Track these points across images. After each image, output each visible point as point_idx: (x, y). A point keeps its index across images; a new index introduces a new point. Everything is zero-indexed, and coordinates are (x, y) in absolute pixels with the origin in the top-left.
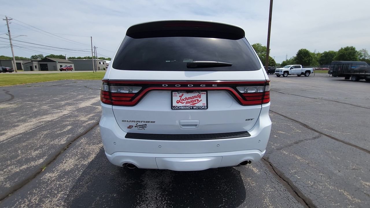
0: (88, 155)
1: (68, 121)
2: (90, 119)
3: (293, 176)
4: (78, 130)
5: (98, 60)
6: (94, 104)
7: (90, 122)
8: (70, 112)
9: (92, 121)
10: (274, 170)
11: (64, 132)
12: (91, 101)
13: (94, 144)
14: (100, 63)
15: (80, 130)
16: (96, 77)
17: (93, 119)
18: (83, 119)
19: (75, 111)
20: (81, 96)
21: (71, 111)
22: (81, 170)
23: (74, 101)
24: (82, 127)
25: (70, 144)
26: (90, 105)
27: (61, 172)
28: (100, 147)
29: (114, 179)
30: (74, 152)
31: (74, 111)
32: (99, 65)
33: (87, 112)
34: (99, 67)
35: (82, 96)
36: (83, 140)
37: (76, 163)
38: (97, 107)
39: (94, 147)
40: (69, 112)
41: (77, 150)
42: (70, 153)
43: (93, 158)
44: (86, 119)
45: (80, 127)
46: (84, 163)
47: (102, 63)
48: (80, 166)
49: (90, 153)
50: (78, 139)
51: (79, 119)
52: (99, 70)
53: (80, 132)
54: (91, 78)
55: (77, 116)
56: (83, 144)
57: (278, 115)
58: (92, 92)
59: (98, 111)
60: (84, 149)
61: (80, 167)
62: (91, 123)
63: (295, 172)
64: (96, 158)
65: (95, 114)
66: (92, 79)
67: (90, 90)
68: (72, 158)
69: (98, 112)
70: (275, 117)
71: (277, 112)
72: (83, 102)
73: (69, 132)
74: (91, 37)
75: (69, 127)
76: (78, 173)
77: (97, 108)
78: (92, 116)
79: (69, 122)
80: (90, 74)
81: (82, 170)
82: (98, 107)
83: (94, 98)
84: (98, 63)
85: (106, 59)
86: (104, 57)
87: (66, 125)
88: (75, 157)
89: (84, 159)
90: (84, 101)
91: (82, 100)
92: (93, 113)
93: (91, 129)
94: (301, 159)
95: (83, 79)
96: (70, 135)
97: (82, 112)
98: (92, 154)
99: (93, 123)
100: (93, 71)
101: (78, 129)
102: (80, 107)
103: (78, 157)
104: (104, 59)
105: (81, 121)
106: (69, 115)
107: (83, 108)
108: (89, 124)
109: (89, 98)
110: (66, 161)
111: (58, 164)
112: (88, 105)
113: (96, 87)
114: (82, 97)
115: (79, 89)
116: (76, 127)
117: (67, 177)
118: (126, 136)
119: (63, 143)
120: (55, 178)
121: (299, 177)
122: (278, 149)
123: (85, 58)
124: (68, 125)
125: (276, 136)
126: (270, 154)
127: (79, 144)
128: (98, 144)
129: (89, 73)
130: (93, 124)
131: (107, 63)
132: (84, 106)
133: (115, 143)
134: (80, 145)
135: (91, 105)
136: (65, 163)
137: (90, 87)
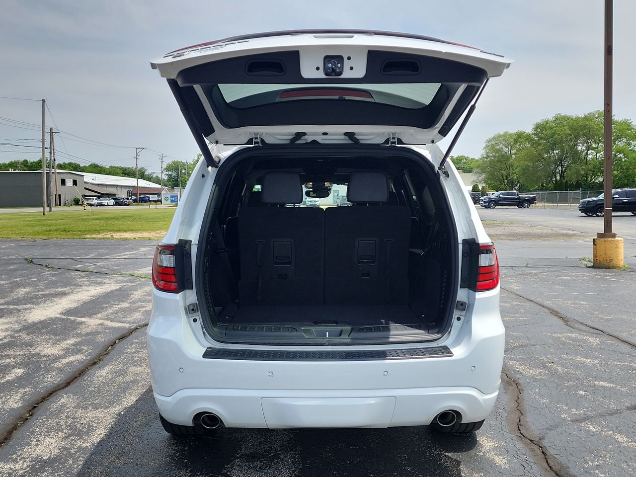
0: (88, 430)
1: (9, 356)
2: (68, 352)
3: (590, 473)
4: (44, 378)
5: (58, 171)
6: (69, 312)
7: (71, 359)
8: (8, 333)
9: (78, 357)
10: (547, 461)
11: (8, 382)
12: (57, 304)
13: (98, 409)
14: (63, 182)
15: (51, 379)
16: (56, 230)
17: (79, 351)
18: (50, 350)
19: (20, 331)
20: (24, 290)
21: (7, 330)
22: (80, 458)
23: (8, 303)
24: (52, 369)
25: (33, 408)
26: (58, 316)
27: (32, 461)
28: (113, 413)
29: (162, 473)
30: (51, 423)
31: (17, 332)
32: (61, 190)
33: (56, 334)
34: (60, 196)
35: (28, 289)
36: (65, 399)
37: (63, 444)
38: (79, 319)
39: (98, 414)
40: (4, 334)
41: (57, 420)
42: (40, 426)
43: (102, 436)
44: (59, 351)
45: (48, 371)
46: (84, 445)
47: (69, 183)
48: (76, 450)
49: (92, 426)
50: (52, 398)
51: (37, 350)
52: (60, 205)
53: (53, 383)
54: (39, 233)
55: (30, 344)
56: (68, 408)
57: (615, 342)
58: (53, 278)
59: (88, 330)
60: (74, 418)
61: (76, 452)
62: (74, 361)
63: (597, 465)
64: (109, 435)
65: (80, 339)
66: (45, 237)
67: (47, 272)
68: (49, 435)
69: (87, 334)
70: (603, 347)
71: (615, 334)
72: (37, 307)
73: (20, 382)
74: (44, 101)
75: (19, 371)
76: (73, 462)
77: (82, 323)
78: (74, 345)
79: (14, 358)
80: (35, 220)
81: (83, 457)
82: (83, 319)
83: (64, 294)
84: (55, 181)
85: (84, 170)
86: (77, 163)
87: (7, 365)
88: (57, 433)
89: (81, 438)
90: (38, 304)
91: (33, 300)
92: (73, 337)
93: (80, 375)
94: (627, 441)
95: (14, 237)
96: (27, 389)
97: (42, 334)
98: (96, 427)
99: (80, 362)
100: (41, 209)
101: (43, 374)
102: (30, 321)
103: (65, 433)
104: (76, 167)
105: (47, 356)
106: (6, 341)
107: (41, 322)
108: (69, 363)
109: (49, 294)
110: (38, 441)
111: (19, 447)
112: (53, 316)
113: (64, 263)
114: (28, 293)
115: (12, 270)
116: (39, 369)
117: (51, 469)
118: (204, 354)
119: (16, 406)
120: (24, 471)
121: (602, 474)
122: (577, 421)
123: (12, 165)
124: (14, 367)
125: (584, 393)
126: (550, 430)
127: (57, 408)
128: (107, 407)
129: (29, 215)
130: (82, 363)
131: (85, 183)
132: (43, 318)
133: (181, 370)
134: (60, 411)
135: (62, 313)
136: (37, 445)
137: (44, 262)
